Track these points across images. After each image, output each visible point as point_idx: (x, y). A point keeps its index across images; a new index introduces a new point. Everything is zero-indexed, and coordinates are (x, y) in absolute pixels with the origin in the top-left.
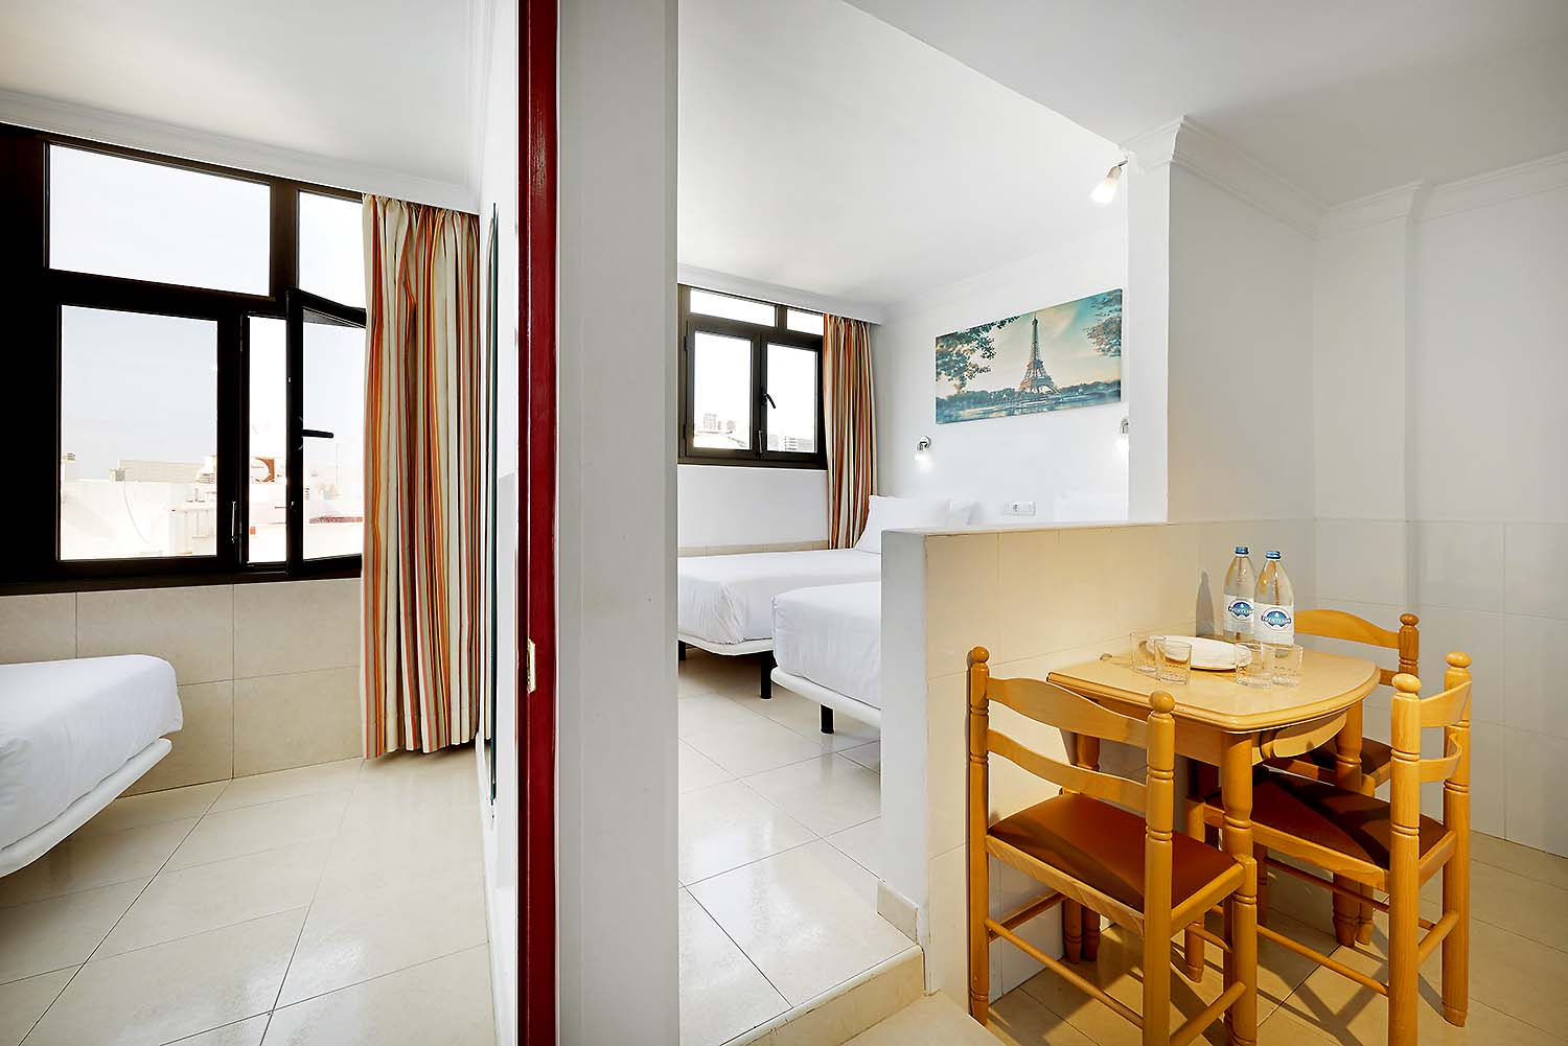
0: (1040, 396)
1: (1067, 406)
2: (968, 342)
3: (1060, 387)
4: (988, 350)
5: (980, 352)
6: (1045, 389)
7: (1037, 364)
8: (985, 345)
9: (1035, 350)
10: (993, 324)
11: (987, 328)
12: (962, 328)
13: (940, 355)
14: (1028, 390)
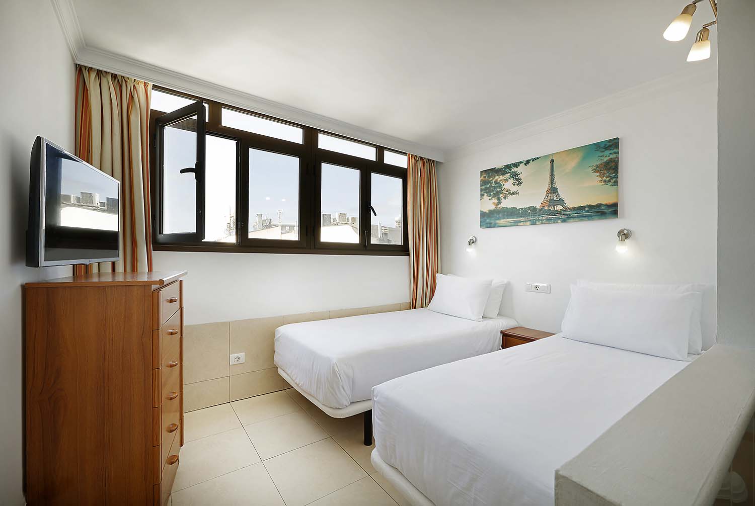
0: (556, 212)
1: (577, 219)
2: (503, 174)
3: (571, 206)
4: (518, 180)
5: (511, 181)
6: (559, 208)
7: (553, 190)
8: (515, 176)
9: (552, 181)
10: (521, 162)
11: (516, 165)
12: (499, 165)
13: (484, 183)
14: (547, 208)
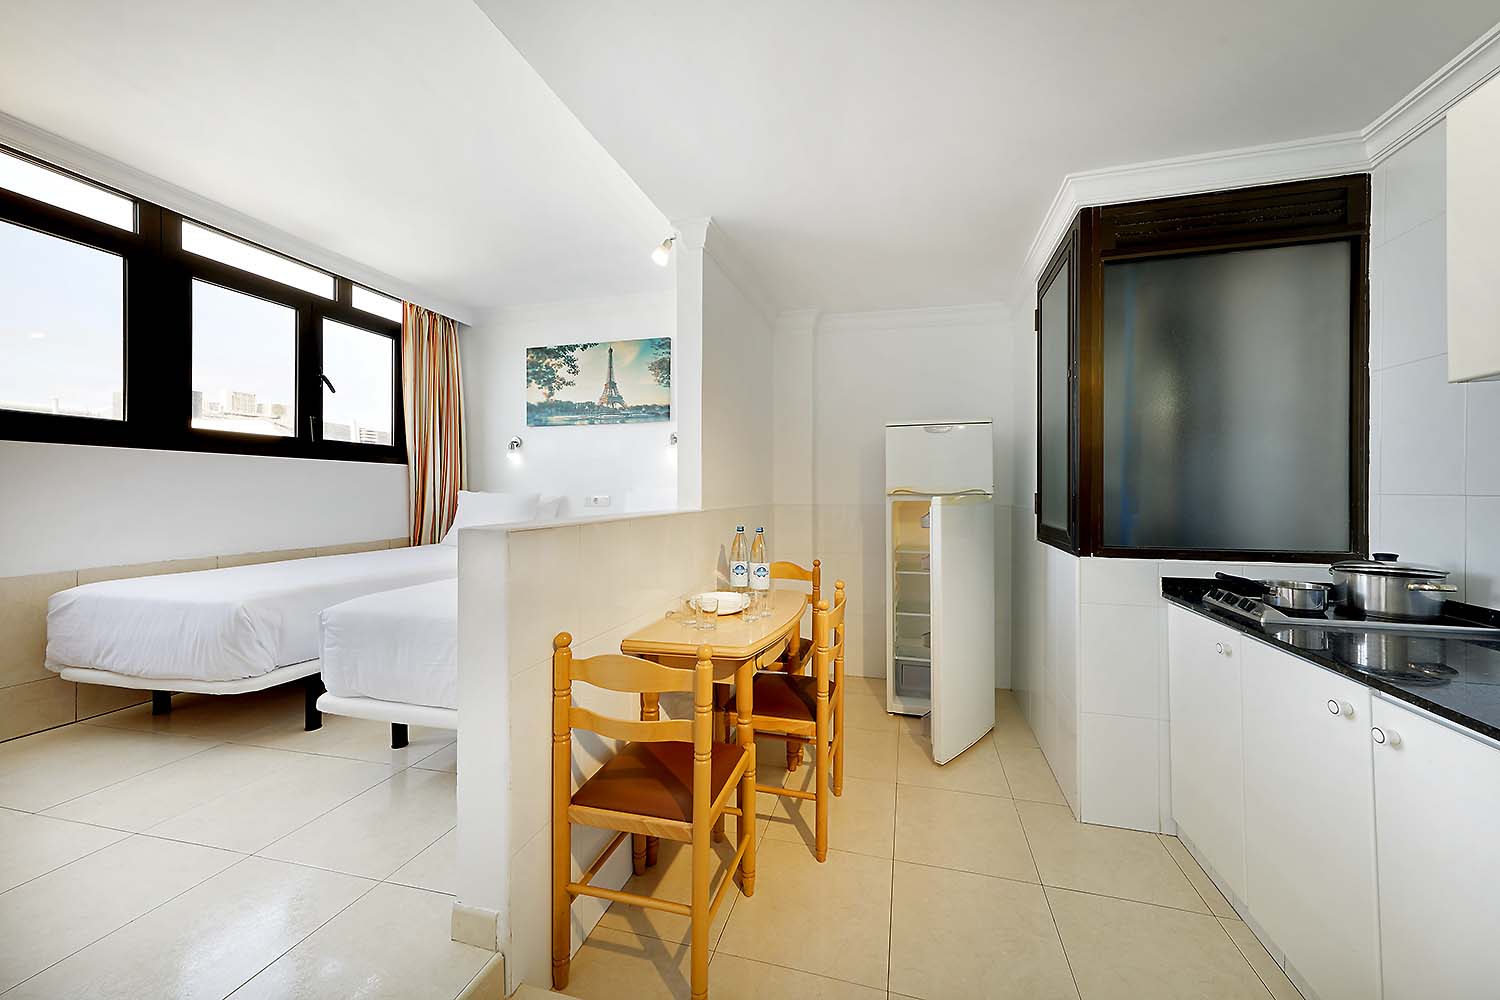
0: (615, 411)
1: (635, 420)
2: (556, 357)
3: (629, 405)
4: (573, 367)
5: (566, 368)
6: (618, 406)
7: (612, 385)
8: (570, 361)
9: (611, 373)
10: (577, 346)
11: (572, 348)
12: (551, 344)
13: (531, 365)
14: (605, 405)
